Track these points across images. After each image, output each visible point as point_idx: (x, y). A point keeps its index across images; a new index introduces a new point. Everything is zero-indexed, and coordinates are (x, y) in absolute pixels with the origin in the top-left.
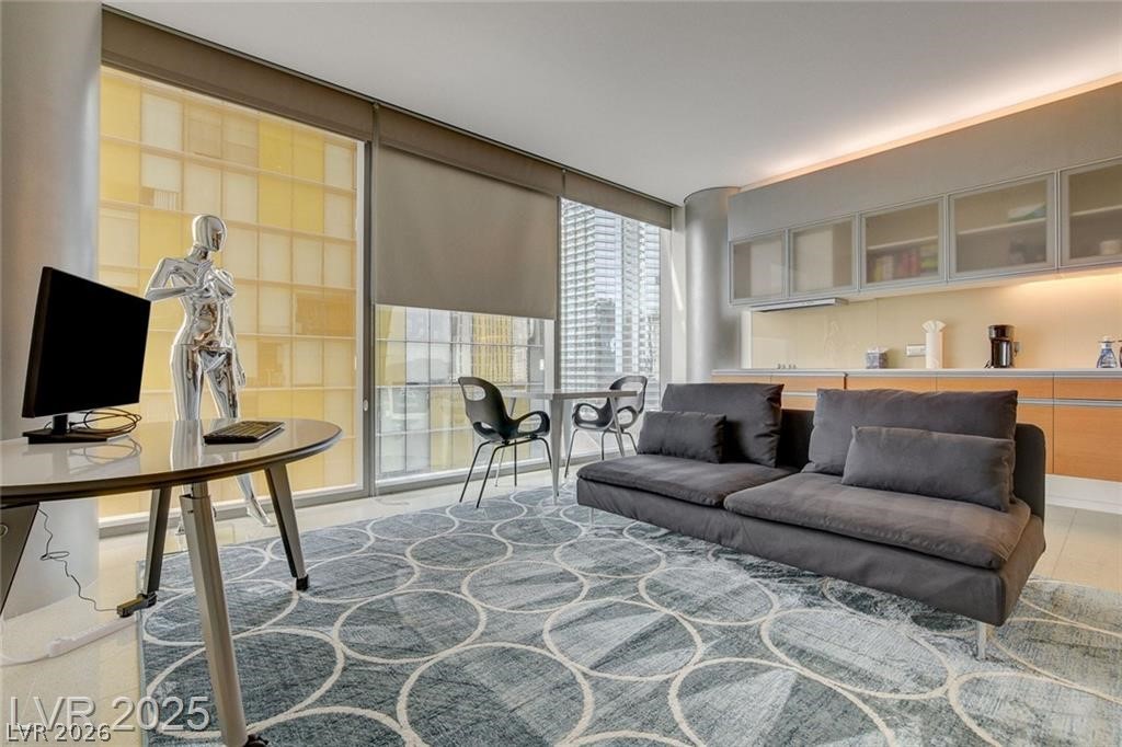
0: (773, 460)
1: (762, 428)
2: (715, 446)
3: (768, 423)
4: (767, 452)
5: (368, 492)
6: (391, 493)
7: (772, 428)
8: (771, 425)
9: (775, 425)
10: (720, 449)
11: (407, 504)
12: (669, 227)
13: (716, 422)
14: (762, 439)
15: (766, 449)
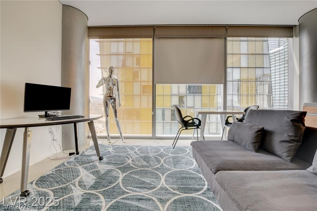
0: (289, 158)
1: (285, 137)
2: (254, 143)
3: (291, 134)
4: (287, 152)
5: (154, 138)
6: (160, 139)
7: (293, 138)
8: (292, 136)
9: (296, 137)
10: (257, 145)
11: (159, 143)
12: (292, 37)
13: (257, 130)
14: (284, 144)
15: (285, 150)
